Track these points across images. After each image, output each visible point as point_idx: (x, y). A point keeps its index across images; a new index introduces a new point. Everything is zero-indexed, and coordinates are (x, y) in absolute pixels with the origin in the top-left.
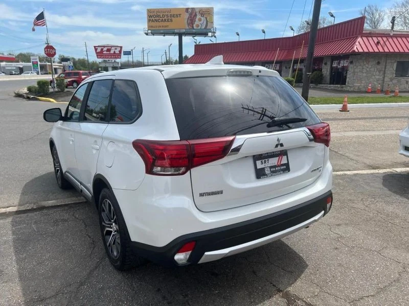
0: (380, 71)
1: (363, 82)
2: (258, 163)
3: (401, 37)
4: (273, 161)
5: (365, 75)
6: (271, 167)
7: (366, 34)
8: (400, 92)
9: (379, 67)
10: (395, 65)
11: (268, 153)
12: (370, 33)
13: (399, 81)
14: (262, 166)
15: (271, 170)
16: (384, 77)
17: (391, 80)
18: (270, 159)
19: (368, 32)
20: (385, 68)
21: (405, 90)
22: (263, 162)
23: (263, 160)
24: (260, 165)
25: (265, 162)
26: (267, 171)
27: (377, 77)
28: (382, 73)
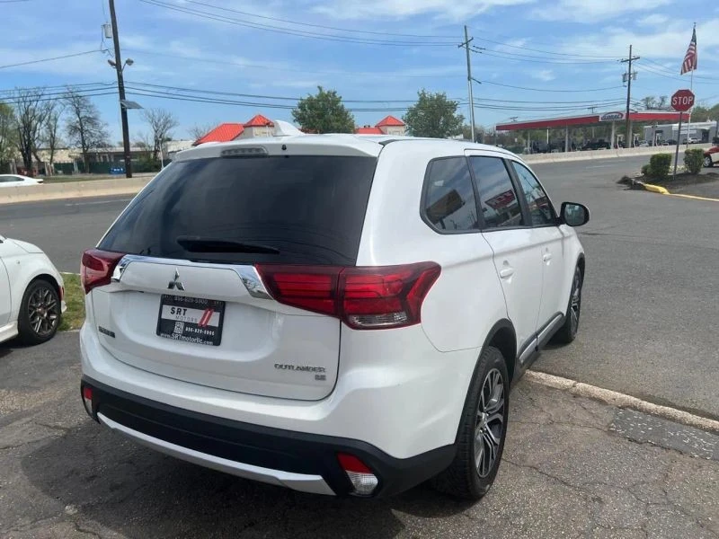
2: (167, 310)
4: (195, 316)
6: (187, 324)
11: (184, 297)
14: (173, 317)
15: (184, 329)
18: (189, 310)
22: (176, 310)
23: (176, 308)
24: (168, 314)
25: (179, 312)
26: (178, 329)
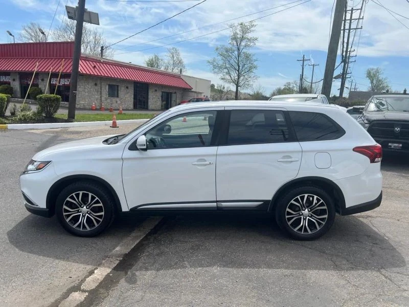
0: (98, 92)
1: (87, 100)
3: (109, 64)
5: (87, 94)
7: (84, 57)
8: (123, 110)
9: (96, 88)
10: (107, 87)
12: (86, 58)
13: (111, 101)
16: (101, 97)
17: (106, 99)
19: (85, 56)
20: (101, 89)
21: (116, 108)
27: (97, 97)
28: (99, 93)
